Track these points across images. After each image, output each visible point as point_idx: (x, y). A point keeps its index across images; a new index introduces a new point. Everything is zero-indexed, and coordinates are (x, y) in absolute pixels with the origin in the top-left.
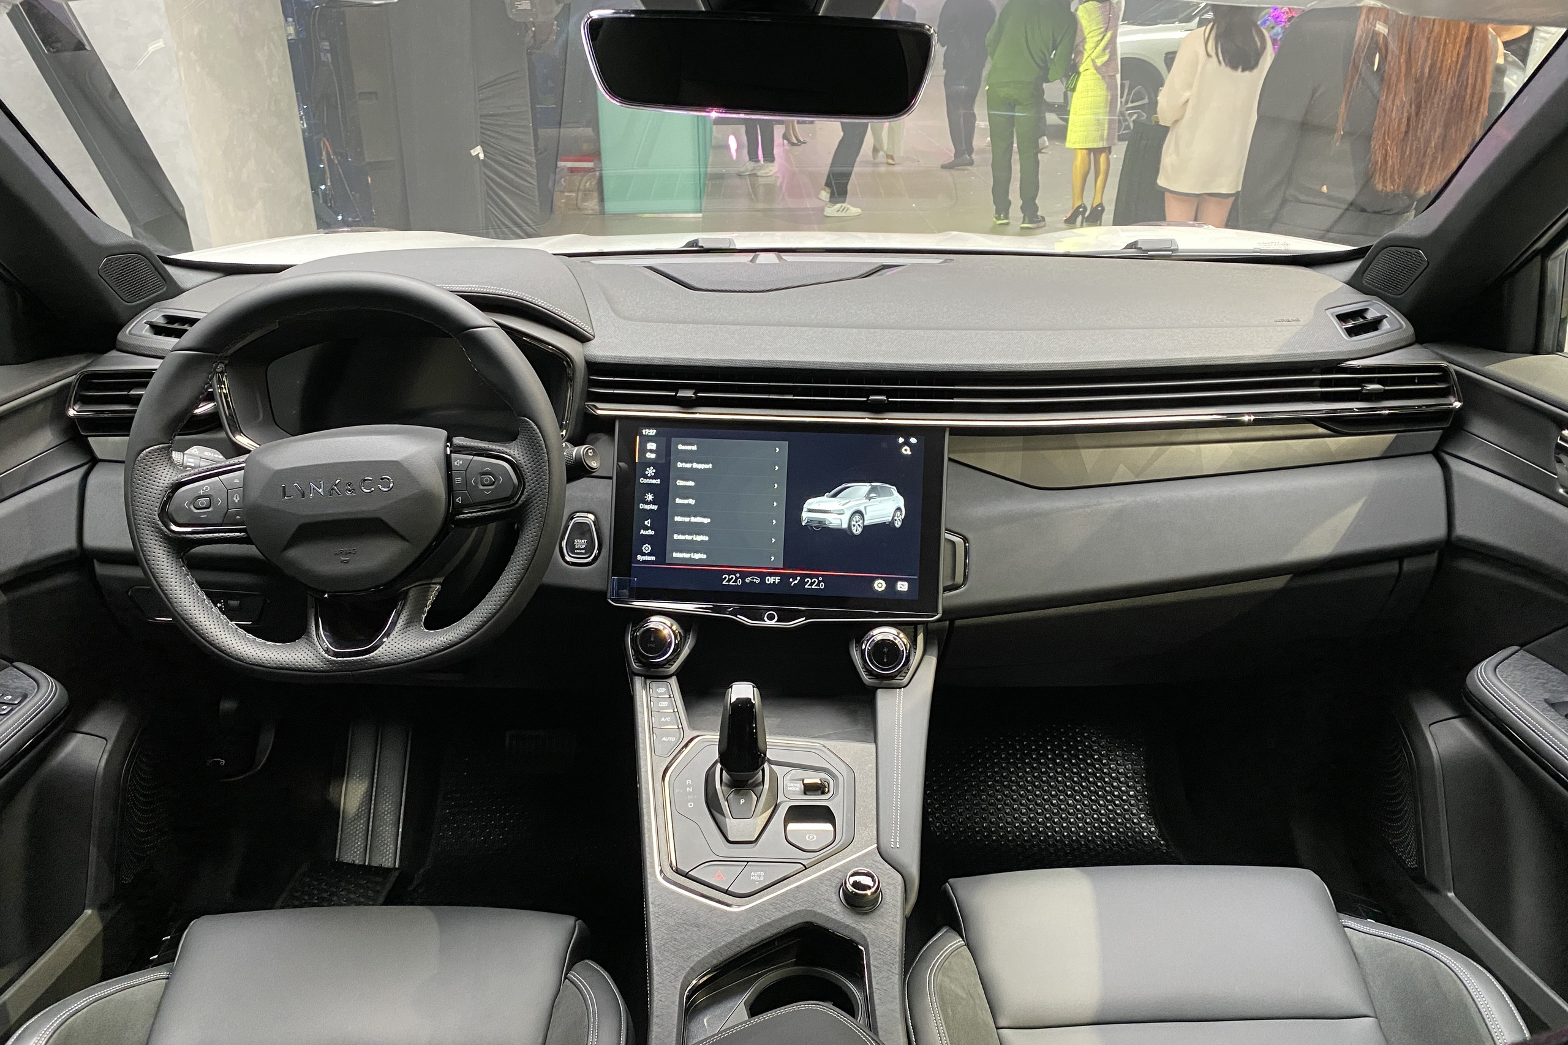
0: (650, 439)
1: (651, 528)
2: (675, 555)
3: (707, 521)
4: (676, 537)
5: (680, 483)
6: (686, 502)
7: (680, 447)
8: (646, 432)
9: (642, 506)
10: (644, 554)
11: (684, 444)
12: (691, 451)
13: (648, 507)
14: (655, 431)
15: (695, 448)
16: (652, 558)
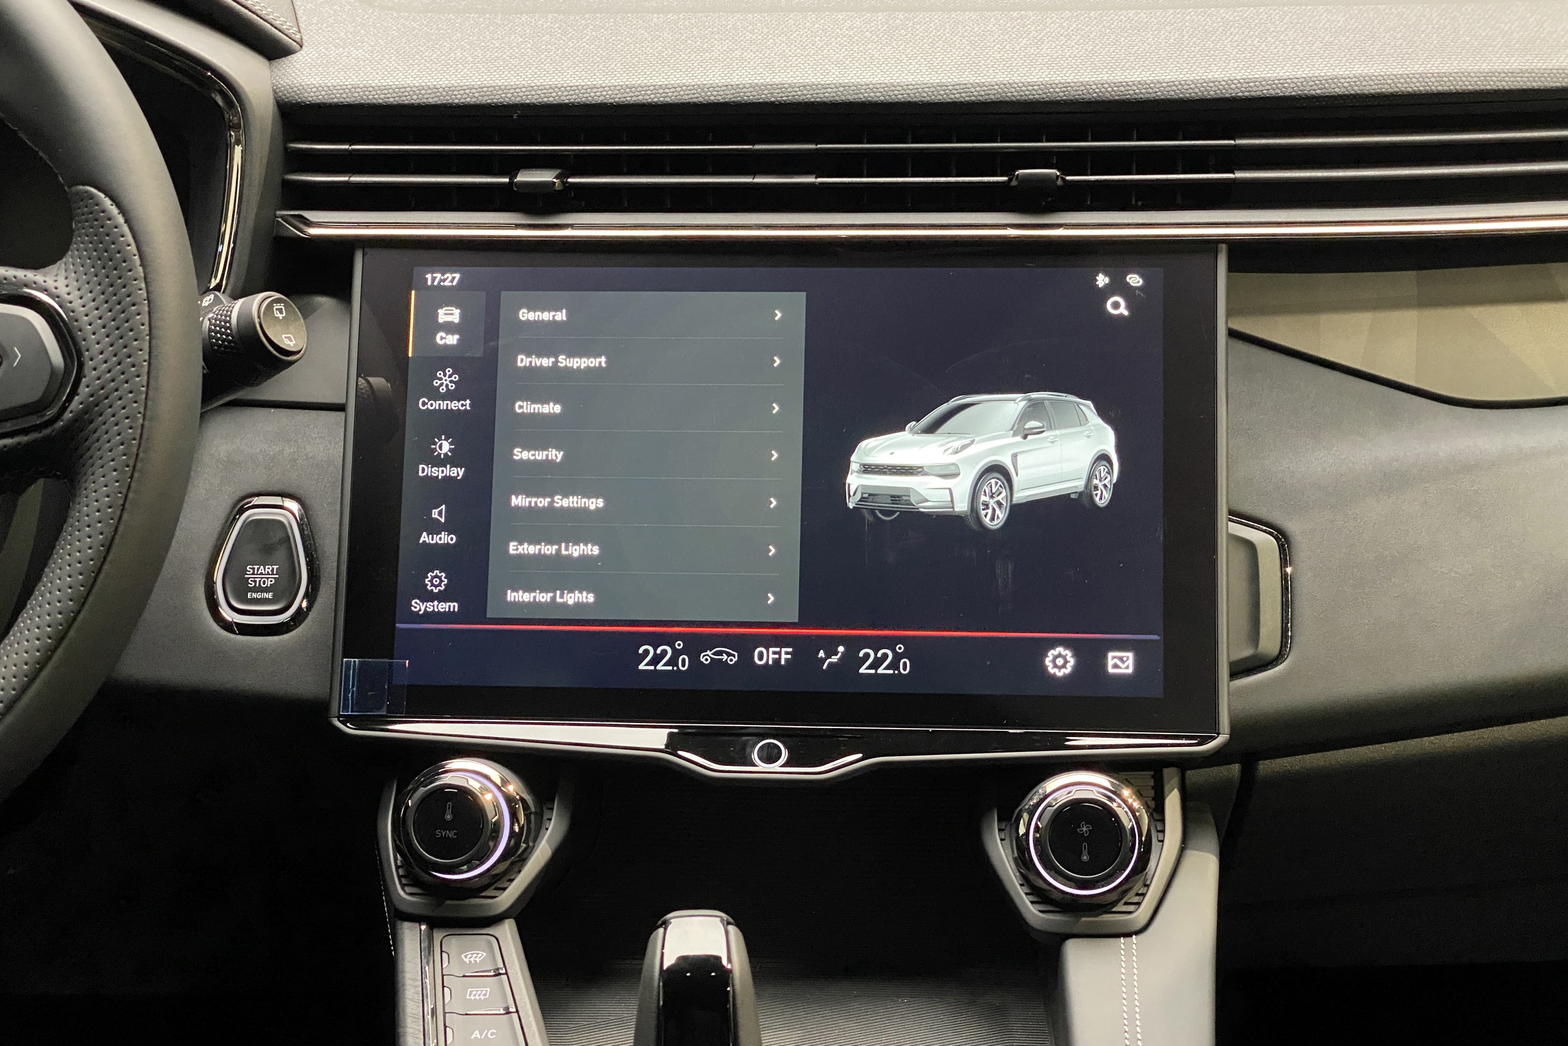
0: (446, 296)
1: (448, 528)
2: (511, 596)
3: (595, 504)
4: (514, 548)
5: (524, 407)
6: (540, 456)
7: (525, 315)
8: (434, 278)
9: (425, 470)
10: (429, 597)
11: (532, 308)
12: (553, 323)
13: (439, 472)
14: (457, 276)
15: (561, 316)
16: (450, 606)
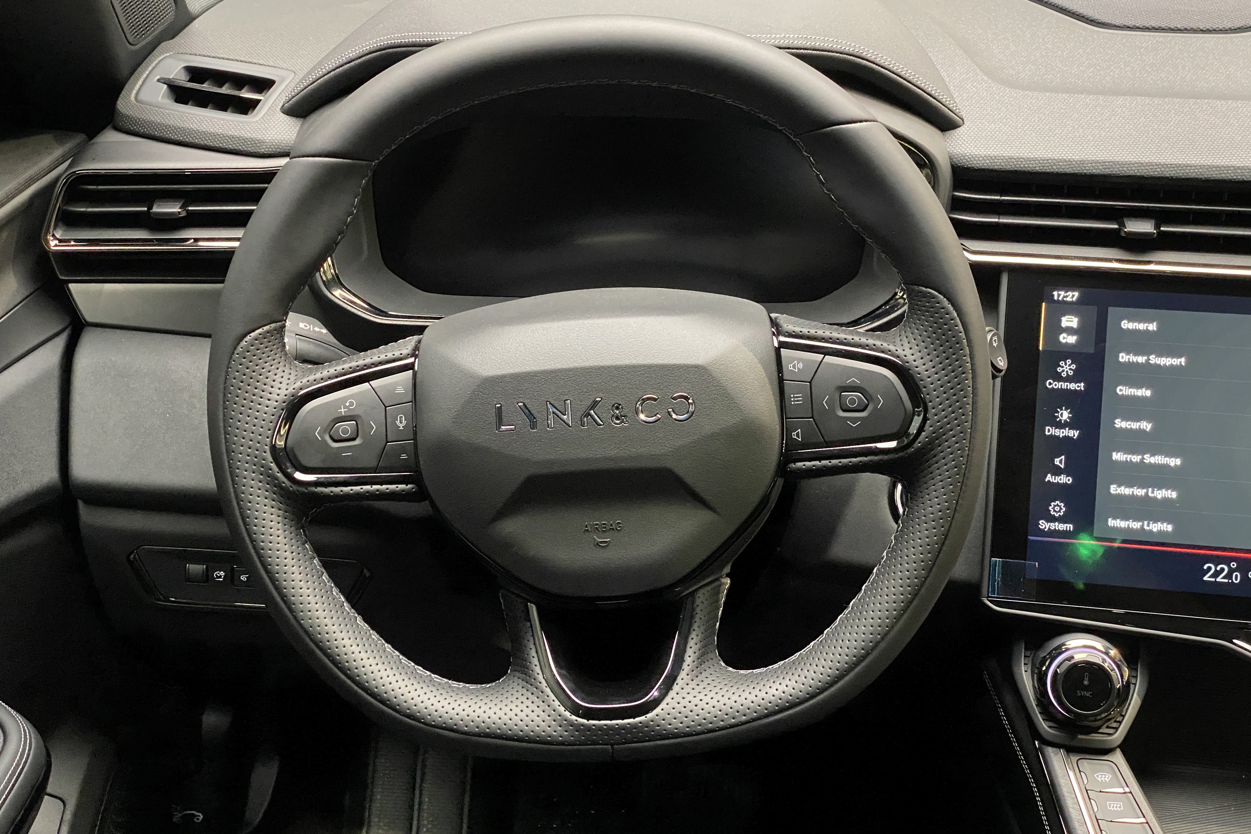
0: (1066, 308)
1: (1066, 472)
2: (1111, 522)
3: (1175, 462)
4: (1114, 489)
5: (1123, 390)
6: (1135, 425)
7: (1126, 325)
8: (1059, 295)
9: (1050, 431)
10: (1052, 519)
11: (1130, 320)
12: (1147, 331)
13: (1061, 433)
14: (1076, 294)
15: (1152, 327)
16: (1067, 527)
